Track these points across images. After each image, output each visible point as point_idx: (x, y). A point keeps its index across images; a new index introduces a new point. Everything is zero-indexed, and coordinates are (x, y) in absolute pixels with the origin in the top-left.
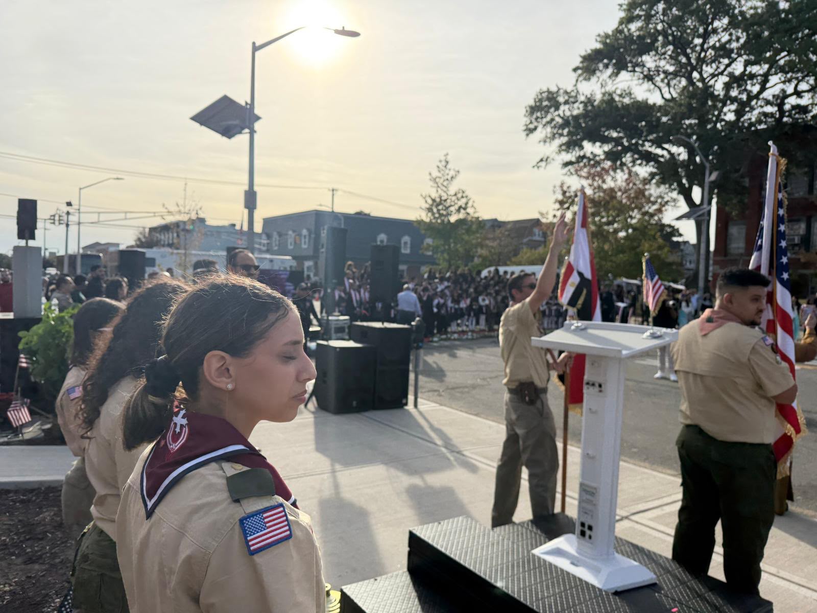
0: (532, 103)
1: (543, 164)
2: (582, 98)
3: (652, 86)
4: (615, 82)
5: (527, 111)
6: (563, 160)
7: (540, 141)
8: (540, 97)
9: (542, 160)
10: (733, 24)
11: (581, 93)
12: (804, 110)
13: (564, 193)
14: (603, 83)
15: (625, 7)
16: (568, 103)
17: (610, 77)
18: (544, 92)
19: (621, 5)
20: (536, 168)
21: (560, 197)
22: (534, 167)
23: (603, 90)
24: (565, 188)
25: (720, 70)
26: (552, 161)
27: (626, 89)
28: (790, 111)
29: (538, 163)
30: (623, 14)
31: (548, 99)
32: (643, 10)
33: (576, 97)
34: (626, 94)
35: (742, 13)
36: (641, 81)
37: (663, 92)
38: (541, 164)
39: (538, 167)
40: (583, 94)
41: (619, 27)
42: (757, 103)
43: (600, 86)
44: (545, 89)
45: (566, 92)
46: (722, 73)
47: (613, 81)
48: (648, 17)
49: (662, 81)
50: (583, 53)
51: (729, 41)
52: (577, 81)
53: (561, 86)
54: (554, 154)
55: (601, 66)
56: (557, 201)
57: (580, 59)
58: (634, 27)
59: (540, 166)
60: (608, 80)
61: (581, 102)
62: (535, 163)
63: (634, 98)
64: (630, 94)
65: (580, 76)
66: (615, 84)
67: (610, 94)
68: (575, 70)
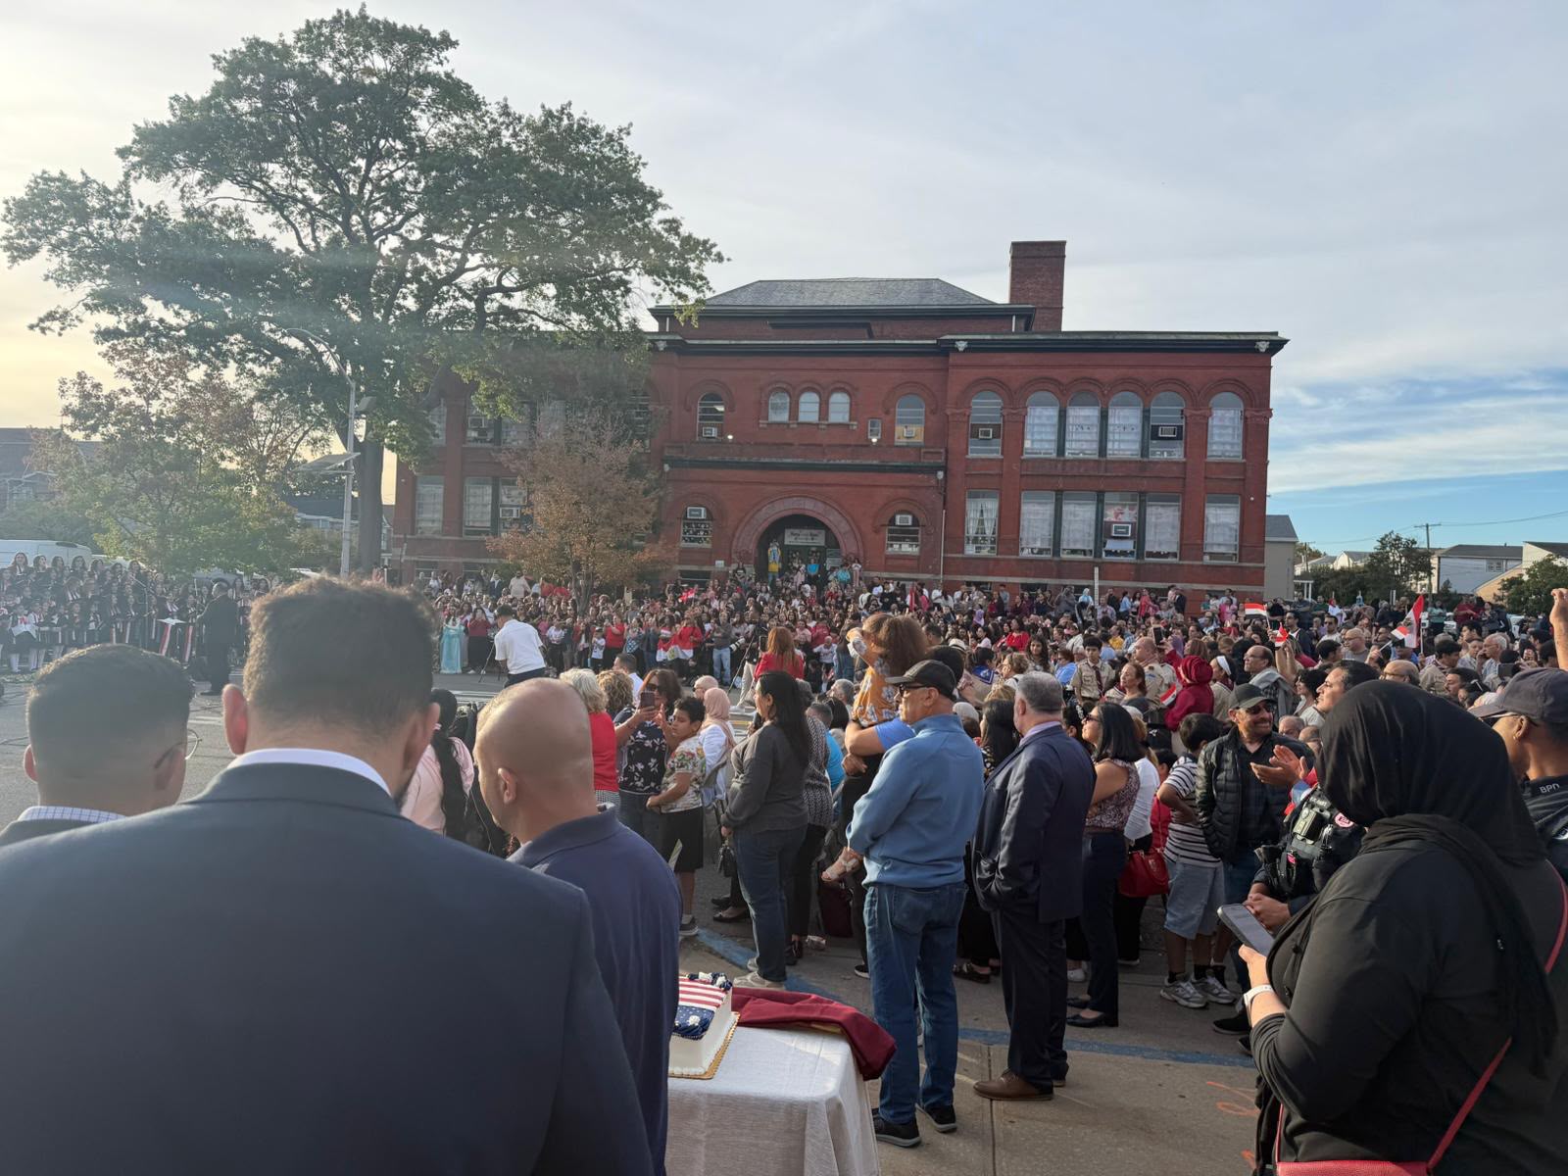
0: (21, 193)
1: (56, 325)
2: (141, 212)
3: (283, 221)
4: (210, 195)
5: (9, 210)
6: (97, 325)
7: (47, 278)
8: (41, 186)
9: (51, 316)
10: (409, 155)
11: (136, 202)
12: (511, 314)
13: (85, 396)
14: (186, 190)
15: (224, 64)
16: (108, 215)
17: (200, 183)
18: (53, 180)
19: (217, 59)
20: (37, 329)
21: (76, 403)
22: (32, 327)
23: (188, 205)
24: (88, 387)
25: (394, 223)
26: (76, 322)
27: (233, 210)
28: (495, 314)
29: (41, 320)
30: (221, 77)
31: (61, 195)
32: (259, 84)
33: (124, 205)
34: (233, 220)
35: (422, 140)
36: (262, 206)
37: (302, 235)
38: (47, 324)
39: (43, 330)
40: (141, 205)
41: (211, 98)
42: (448, 291)
43: (180, 194)
44: (55, 174)
45: (104, 191)
46: (394, 230)
47: (207, 192)
48: (269, 99)
49: (302, 214)
50: (142, 125)
51: (405, 180)
52: (127, 175)
53: (92, 177)
54: (81, 308)
55: (179, 157)
56: (67, 411)
57: (133, 136)
58: (243, 106)
59: (49, 328)
60: (197, 189)
61: (138, 219)
62: (35, 321)
63: (247, 231)
64: (241, 221)
65: (134, 166)
66: (211, 200)
67: (201, 215)
68: (123, 153)
